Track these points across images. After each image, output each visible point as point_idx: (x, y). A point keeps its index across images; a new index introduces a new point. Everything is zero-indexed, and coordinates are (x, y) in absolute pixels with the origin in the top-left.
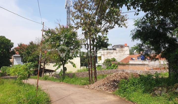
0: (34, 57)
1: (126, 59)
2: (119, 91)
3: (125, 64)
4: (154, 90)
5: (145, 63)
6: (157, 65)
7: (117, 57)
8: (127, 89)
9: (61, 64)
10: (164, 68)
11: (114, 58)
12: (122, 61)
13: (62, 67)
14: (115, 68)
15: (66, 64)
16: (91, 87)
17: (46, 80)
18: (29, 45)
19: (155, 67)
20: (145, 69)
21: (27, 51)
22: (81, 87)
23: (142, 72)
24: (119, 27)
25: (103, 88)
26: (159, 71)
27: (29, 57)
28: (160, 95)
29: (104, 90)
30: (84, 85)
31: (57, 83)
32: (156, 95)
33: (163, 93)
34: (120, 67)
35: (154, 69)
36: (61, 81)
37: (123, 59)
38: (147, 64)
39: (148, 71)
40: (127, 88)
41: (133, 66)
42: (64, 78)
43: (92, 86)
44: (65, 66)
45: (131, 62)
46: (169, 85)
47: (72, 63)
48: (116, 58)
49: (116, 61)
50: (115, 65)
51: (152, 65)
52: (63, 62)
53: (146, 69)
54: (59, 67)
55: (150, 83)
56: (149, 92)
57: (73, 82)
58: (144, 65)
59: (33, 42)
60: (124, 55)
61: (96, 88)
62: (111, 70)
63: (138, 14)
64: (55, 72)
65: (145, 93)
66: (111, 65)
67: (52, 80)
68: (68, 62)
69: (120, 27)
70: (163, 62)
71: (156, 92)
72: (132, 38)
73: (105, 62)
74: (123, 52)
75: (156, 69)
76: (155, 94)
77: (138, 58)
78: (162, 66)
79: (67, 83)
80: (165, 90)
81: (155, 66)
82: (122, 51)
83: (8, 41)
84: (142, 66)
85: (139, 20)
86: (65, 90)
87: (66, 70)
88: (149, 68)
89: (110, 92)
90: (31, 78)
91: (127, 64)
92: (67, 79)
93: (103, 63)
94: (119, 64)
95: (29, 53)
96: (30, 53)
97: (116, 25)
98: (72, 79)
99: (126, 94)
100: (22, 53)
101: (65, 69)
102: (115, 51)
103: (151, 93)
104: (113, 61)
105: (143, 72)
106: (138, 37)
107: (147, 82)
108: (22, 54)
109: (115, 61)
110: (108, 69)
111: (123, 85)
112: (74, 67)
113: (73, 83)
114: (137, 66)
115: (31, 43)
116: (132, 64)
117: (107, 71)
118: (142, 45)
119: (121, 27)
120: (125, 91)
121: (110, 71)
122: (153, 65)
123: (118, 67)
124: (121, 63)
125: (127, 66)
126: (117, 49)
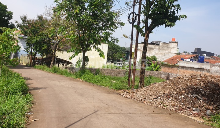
0: (42, 38)
1: (172, 59)
3: (171, 65)
5: (204, 68)
7: (159, 56)
9: (80, 51)
11: (154, 56)
12: (165, 61)
13: (81, 55)
14: (156, 69)
15: (88, 51)
17: (56, 72)
18: (37, 20)
21: (33, 29)
25: (169, 104)
27: (35, 37)
29: (171, 108)
31: (73, 80)
34: (164, 70)
36: (77, 78)
37: (166, 59)
38: (207, 70)
41: (184, 70)
42: (83, 73)
44: (86, 55)
47: (99, 50)
48: (157, 56)
50: (157, 66)
51: (214, 72)
57: (98, 81)
59: (43, 17)
60: (168, 53)
64: (71, 65)
66: (151, 65)
67: (64, 74)
68: (92, 48)
74: (168, 50)
79: (86, 81)
82: (168, 47)
83: (3, 7)
84: (200, 71)
90: (36, 69)
93: (138, 62)
95: (35, 32)
96: (37, 32)
98: (96, 77)
101: (86, 59)
102: (157, 47)
104: (153, 60)
109: (156, 61)
112: (101, 56)
113: (97, 83)
114: (191, 71)
115: (40, 18)
121: (148, 72)
122: (216, 72)
123: (161, 69)
124: (165, 64)
125: (174, 68)
126: (160, 44)
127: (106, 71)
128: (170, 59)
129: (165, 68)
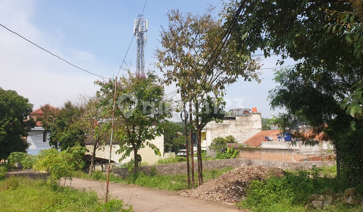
0: (72, 134)
1: (255, 138)
2: (248, 202)
3: (252, 148)
4: (311, 200)
5: (293, 148)
6: (315, 152)
7: (238, 134)
8: (263, 198)
9: (131, 149)
10: (330, 158)
11: (231, 136)
12: (247, 142)
13: (132, 153)
14: (234, 155)
15: (140, 149)
16: (193, 194)
17: (99, 179)
18: (63, 109)
19: (312, 156)
20: (293, 159)
21: (58, 121)
22: (173, 195)
23: (286, 165)
24: (245, 80)
25: (217, 196)
26: (318, 164)
27: (63, 133)
28: (322, 209)
29: (218, 199)
30: (179, 190)
31: (123, 186)
32: (315, 208)
33: (327, 205)
34: (244, 155)
35: (309, 159)
36: (129, 183)
37: (248, 138)
38: (296, 150)
39: (299, 162)
40: (264, 196)
41: (270, 154)
42: (137, 176)
43: (195, 192)
44: (138, 153)
45: (265, 145)
46: (336, 191)
47: (153, 147)
48: (235, 136)
49: (235, 141)
50: (234, 150)
52: (134, 145)
53: (295, 158)
54: (128, 154)
55: (304, 187)
56: (302, 203)
57: (156, 185)
58: (292, 150)
59: (72, 104)
60: (250, 130)
61: (202, 196)
62: (225, 160)
63: (282, 63)
64: (113, 164)
65: (296, 204)
66: (226, 150)
67: (111, 180)
68: (145, 144)
69: (247, 80)
70: (327, 146)
71: (315, 203)
72: (271, 105)
73: (214, 143)
74: (248, 125)
75: (314, 159)
76: (312, 206)
77: (278, 138)
78: (325, 153)
79: (142, 185)
80: (330, 199)
81: (313, 153)
82: (248, 122)
83: (24, 101)
84: (287, 153)
85: (283, 70)
86: (144, 200)
87: (140, 160)
88: (301, 158)
89: (230, 204)
91: (257, 149)
92: (142, 178)
93: (209, 146)
94: (242, 149)
95: (62, 126)
96: (64, 125)
97: (240, 76)
98: (153, 179)
99: (262, 206)
100: (49, 124)
101: (138, 158)
102: (233, 122)
103: (305, 204)
104: (229, 142)
105: (289, 166)
106: (282, 103)
107: (298, 185)
108: (49, 127)
109: (233, 142)
110: (220, 159)
111: (256, 190)
112: (156, 154)
113: (155, 186)
114: (277, 154)
115: (68, 105)
116: (267, 150)
117: (218, 163)
118: (289, 117)
119: (250, 80)
120: (259, 202)
121: (223, 162)
122: (308, 152)
123: (240, 155)
124: (245, 147)
125: (257, 152)
126: (237, 118)
127: (165, 168)
128: (253, 137)
129: (245, 153)
